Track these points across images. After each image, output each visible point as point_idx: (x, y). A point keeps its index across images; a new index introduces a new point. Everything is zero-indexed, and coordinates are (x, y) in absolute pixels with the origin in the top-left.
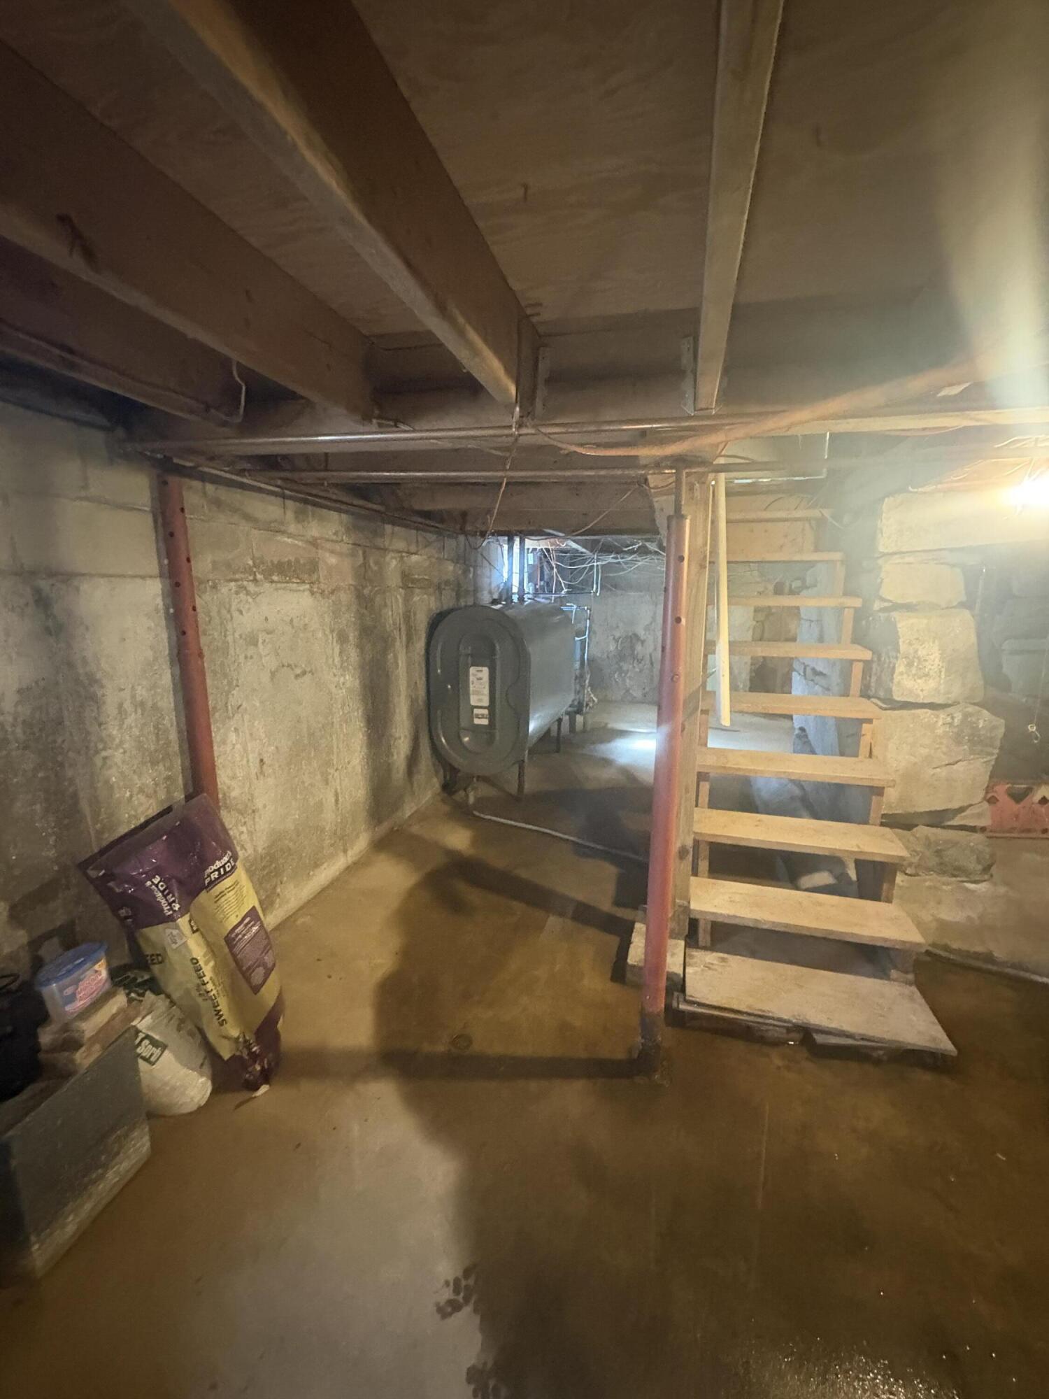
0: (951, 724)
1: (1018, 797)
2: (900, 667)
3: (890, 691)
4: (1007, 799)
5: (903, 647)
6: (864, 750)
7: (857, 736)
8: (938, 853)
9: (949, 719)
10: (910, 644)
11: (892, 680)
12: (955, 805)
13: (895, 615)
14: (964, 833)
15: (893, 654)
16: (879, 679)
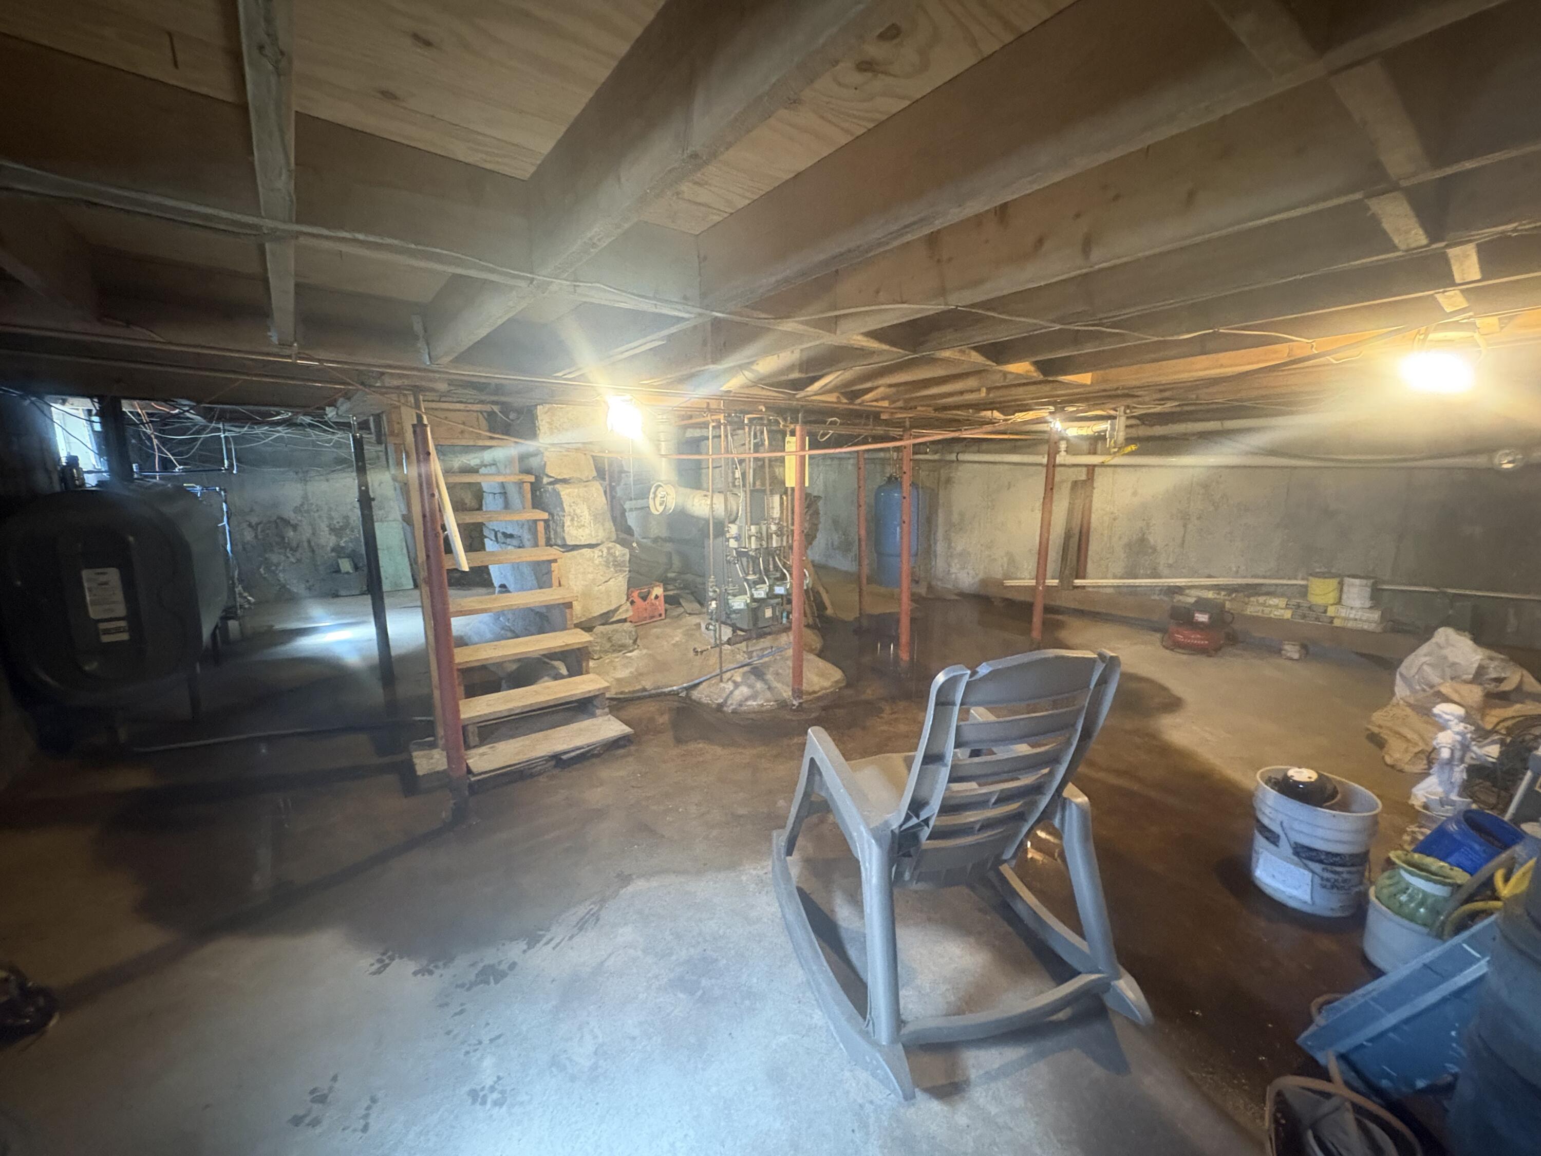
0: (602, 556)
1: (644, 598)
2: (568, 523)
3: (564, 539)
4: (640, 600)
5: (566, 508)
6: (555, 582)
7: (549, 572)
8: (609, 639)
9: (600, 554)
10: (570, 506)
11: (564, 531)
12: (613, 607)
13: (558, 486)
14: (620, 624)
15: (561, 513)
16: (556, 532)
